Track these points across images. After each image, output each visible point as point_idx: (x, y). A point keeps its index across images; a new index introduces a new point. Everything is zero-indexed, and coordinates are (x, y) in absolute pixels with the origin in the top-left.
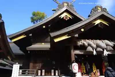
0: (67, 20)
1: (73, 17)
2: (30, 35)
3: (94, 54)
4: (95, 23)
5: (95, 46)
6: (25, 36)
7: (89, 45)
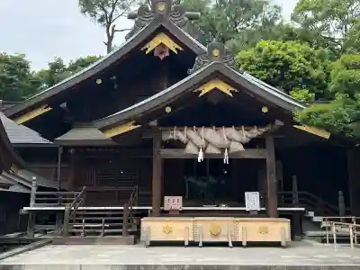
0: (162, 57)
1: (181, 49)
2: (61, 106)
3: (199, 161)
4: (201, 92)
5: (202, 143)
7: (189, 139)
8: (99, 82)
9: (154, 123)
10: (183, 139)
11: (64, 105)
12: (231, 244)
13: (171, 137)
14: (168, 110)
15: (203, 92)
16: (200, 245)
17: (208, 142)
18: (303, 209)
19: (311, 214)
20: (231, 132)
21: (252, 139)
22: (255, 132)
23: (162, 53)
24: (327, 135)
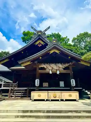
1: (45, 44)
3: (50, 73)
4: (50, 53)
6: (9, 60)
7: (47, 67)
9: (36, 62)
10: (45, 67)
11: (13, 59)
12: (60, 100)
14: (41, 58)
15: (51, 53)
16: (50, 100)
17: (52, 68)
18: (81, 88)
19: (84, 90)
20: (60, 65)
21: (66, 67)
22: (67, 65)
23: (40, 45)
24: (89, 65)
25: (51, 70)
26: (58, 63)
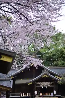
5: (43, 85)
6: (13, 77)
7: (41, 84)
8: (22, 72)
9: (36, 82)
10: (40, 84)
11: (16, 77)
13: (38, 84)
14: (38, 80)
15: (43, 77)
17: (44, 85)
18: (60, 95)
19: (62, 96)
20: (48, 83)
21: (51, 84)
22: (52, 83)
25: (43, 86)
26: (47, 82)
